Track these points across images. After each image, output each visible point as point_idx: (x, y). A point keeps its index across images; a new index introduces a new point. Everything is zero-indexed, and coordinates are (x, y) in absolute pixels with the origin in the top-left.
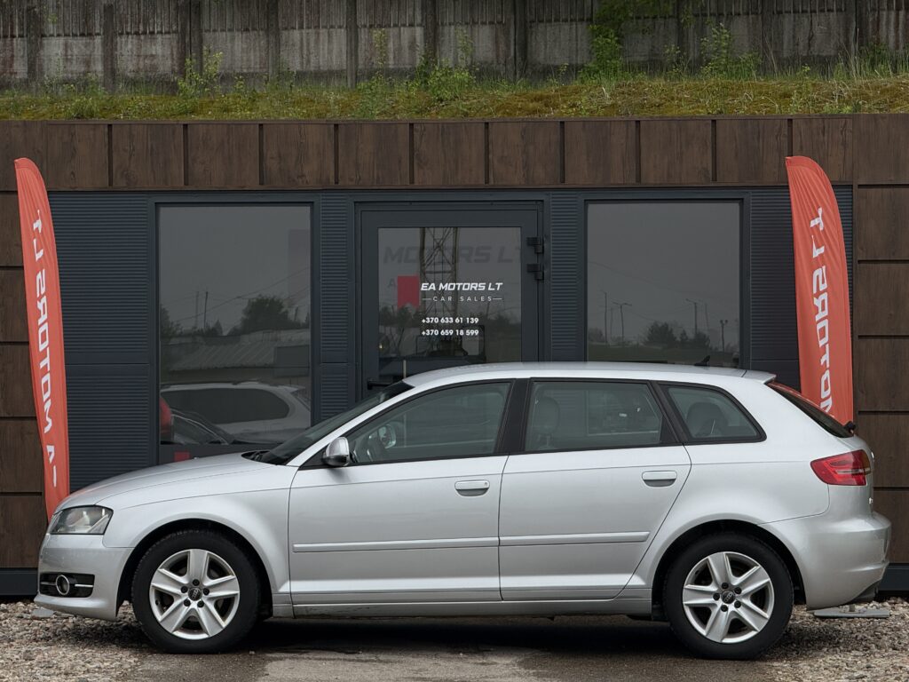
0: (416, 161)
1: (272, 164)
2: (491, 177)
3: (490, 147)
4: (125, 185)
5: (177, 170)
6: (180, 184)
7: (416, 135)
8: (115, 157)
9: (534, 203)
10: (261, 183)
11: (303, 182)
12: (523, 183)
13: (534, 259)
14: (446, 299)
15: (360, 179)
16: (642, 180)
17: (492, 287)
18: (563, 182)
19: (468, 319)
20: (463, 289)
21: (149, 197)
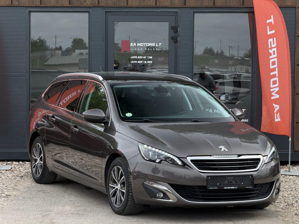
4: (17, 4)
6: (38, 4)
9: (174, 13)
10: (70, 4)
11: (86, 3)
12: (170, 5)
13: (173, 35)
14: (140, 49)
15: (107, 3)
16: (216, 4)
17: (157, 45)
18: (185, 4)
19: (148, 57)
20: (147, 45)
21: (27, 9)
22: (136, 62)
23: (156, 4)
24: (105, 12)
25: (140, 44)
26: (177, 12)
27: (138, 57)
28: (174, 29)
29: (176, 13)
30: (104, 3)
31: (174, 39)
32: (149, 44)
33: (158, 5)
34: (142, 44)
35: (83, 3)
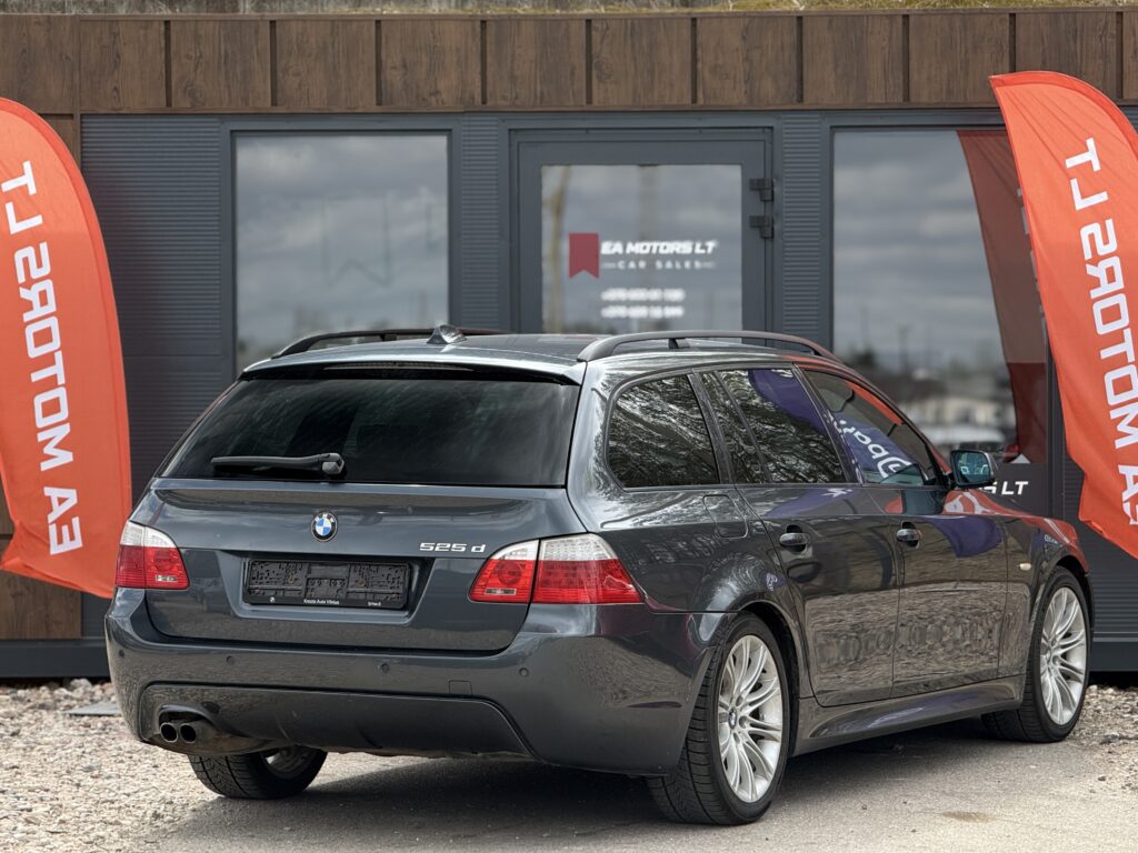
0: (594, 72)
1: (394, 77)
2: (700, 95)
3: (699, 52)
4: (189, 106)
5: (262, 85)
6: (265, 104)
7: (596, 36)
8: (174, 67)
9: (760, 130)
10: (379, 103)
11: (437, 101)
12: (745, 102)
13: (759, 210)
15: (516, 98)
16: (913, 99)
18: (801, 99)
21: (223, 123)
22: (623, 314)
23: (694, 100)
24: (510, 130)
26: (771, 128)
28: (759, 189)
29: (767, 130)
30: (504, 98)
31: (760, 227)
33: (701, 101)
35: (426, 97)
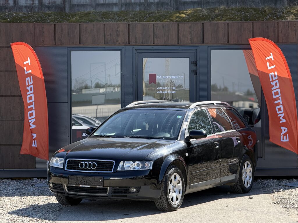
0: (155, 36)
1: (108, 38)
2: (180, 41)
3: (179, 32)
4: (60, 44)
5: (77, 39)
6: (78, 44)
7: (155, 28)
8: (57, 35)
9: (194, 50)
10: (104, 43)
11: (118, 43)
12: (190, 43)
13: (194, 68)
14: (165, 81)
15: (137, 42)
16: (229, 42)
17: (180, 77)
18: (203, 43)
19: (172, 88)
20: (171, 78)
22: (162, 92)
23: (178, 43)
24: (135, 50)
25: (165, 77)
26: (196, 49)
27: (164, 88)
28: (194, 64)
30: (134, 43)
31: (194, 72)
32: (172, 76)
33: (180, 43)
34: (167, 77)
35: (116, 42)
